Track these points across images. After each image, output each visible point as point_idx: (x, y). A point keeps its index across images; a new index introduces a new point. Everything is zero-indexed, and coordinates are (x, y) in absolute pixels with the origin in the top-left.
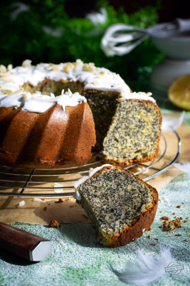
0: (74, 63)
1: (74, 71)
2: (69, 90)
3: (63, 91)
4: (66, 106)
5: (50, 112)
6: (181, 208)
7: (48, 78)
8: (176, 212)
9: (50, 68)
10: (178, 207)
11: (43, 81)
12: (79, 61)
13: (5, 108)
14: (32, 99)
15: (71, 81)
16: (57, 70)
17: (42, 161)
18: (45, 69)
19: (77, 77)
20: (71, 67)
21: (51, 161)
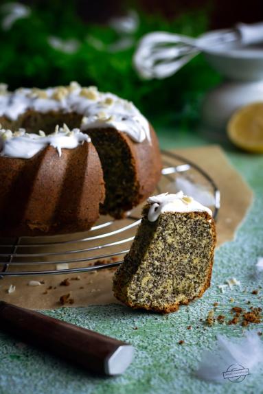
1: (68, 98)
2: (65, 126)
3: (57, 127)
4: (62, 149)
5: (40, 156)
6: (259, 295)
7: (31, 109)
8: (252, 300)
9: (35, 95)
10: (255, 293)
11: (25, 114)
15: (65, 112)
16: (44, 97)
17: (30, 225)
18: (27, 96)
19: (72, 107)
20: (63, 93)
21: (43, 226)
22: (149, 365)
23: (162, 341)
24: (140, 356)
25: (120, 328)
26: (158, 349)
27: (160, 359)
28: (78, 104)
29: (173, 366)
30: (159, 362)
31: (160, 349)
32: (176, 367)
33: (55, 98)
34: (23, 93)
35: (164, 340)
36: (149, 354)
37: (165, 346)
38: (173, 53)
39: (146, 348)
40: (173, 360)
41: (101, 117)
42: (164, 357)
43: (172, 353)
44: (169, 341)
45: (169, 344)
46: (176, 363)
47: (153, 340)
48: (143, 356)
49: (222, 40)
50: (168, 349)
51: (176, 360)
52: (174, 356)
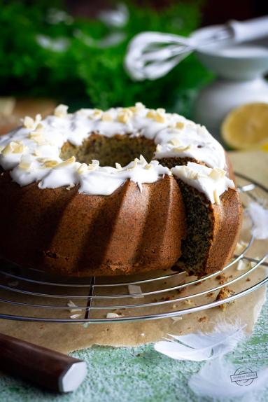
0: (132, 108)
1: (134, 120)
2: (141, 157)
4: (142, 184)
7: (96, 133)
9: (98, 117)
11: (89, 138)
12: (139, 105)
13: (51, 189)
14: (91, 174)
15: (132, 136)
16: (109, 119)
17: (111, 266)
18: (90, 118)
19: (140, 131)
20: (129, 115)
21: (125, 266)
22: (150, 396)
23: (162, 368)
24: (140, 386)
25: (120, 356)
26: (159, 378)
27: (161, 389)
28: (146, 127)
29: (174, 397)
30: (159, 393)
31: (161, 378)
32: (177, 398)
33: (120, 120)
34: (84, 114)
35: (164, 368)
36: (149, 384)
37: (165, 375)
38: (165, 53)
39: (146, 377)
40: (174, 390)
41: (177, 146)
42: (165, 387)
43: (173, 382)
44: (169, 369)
45: (170, 373)
46: (177, 394)
47: (153, 368)
48: (144, 386)
49: (215, 38)
50: (169, 378)
51: (177, 390)
52: (175, 386)
